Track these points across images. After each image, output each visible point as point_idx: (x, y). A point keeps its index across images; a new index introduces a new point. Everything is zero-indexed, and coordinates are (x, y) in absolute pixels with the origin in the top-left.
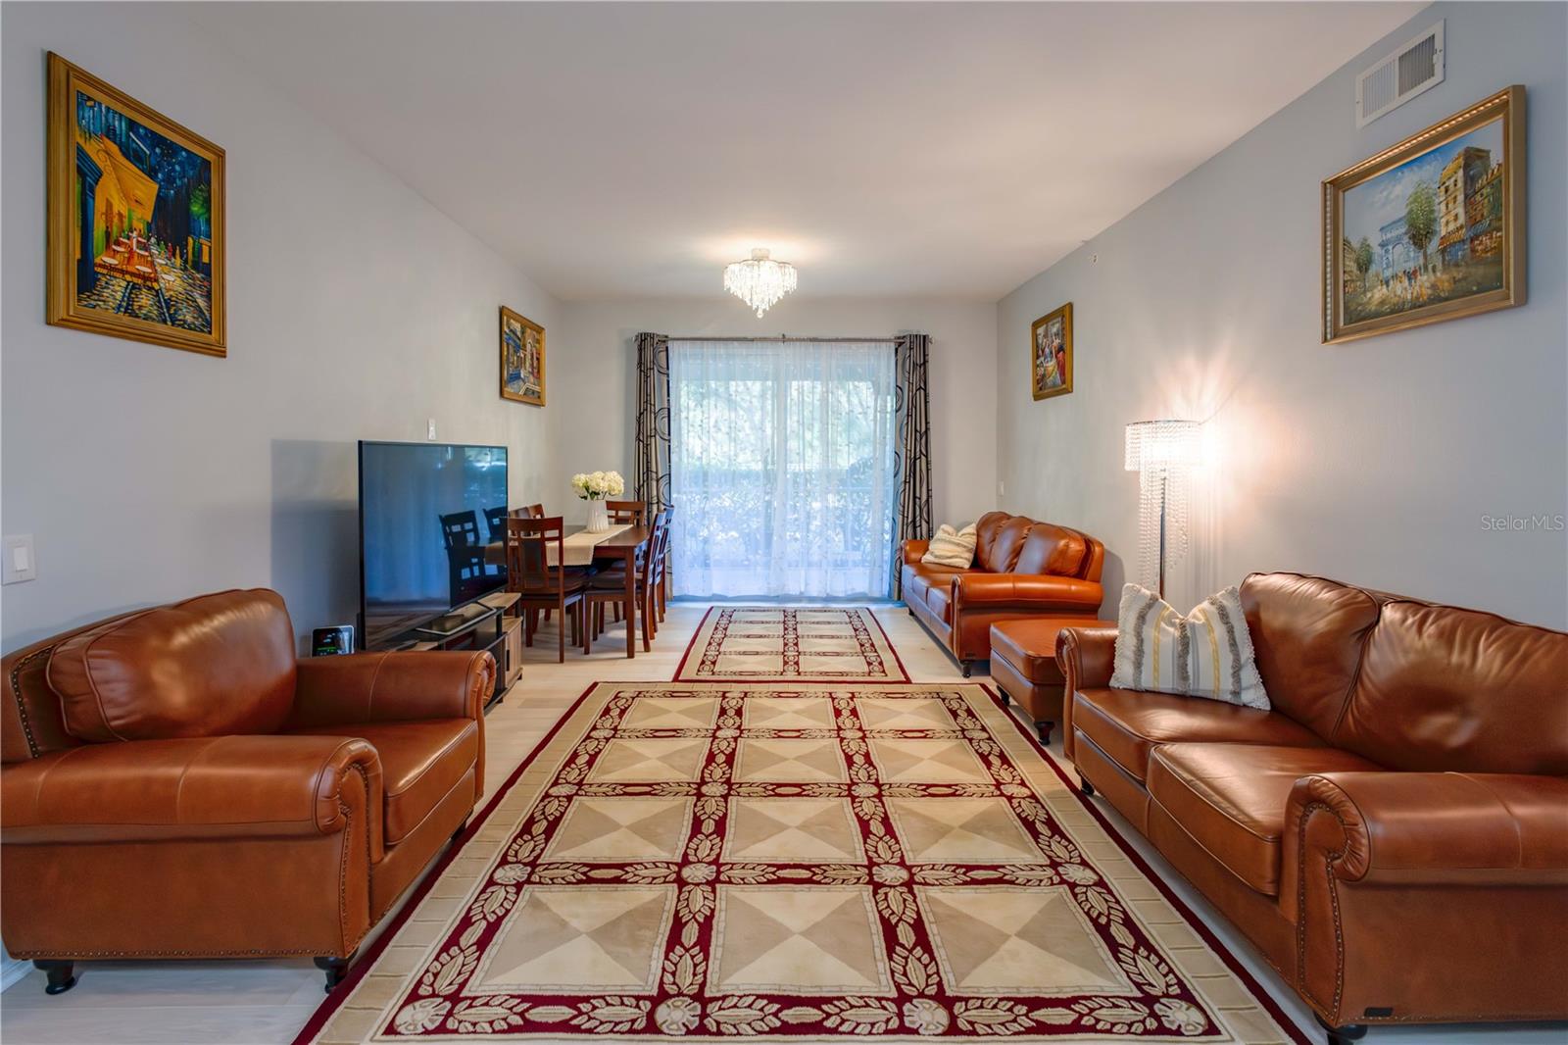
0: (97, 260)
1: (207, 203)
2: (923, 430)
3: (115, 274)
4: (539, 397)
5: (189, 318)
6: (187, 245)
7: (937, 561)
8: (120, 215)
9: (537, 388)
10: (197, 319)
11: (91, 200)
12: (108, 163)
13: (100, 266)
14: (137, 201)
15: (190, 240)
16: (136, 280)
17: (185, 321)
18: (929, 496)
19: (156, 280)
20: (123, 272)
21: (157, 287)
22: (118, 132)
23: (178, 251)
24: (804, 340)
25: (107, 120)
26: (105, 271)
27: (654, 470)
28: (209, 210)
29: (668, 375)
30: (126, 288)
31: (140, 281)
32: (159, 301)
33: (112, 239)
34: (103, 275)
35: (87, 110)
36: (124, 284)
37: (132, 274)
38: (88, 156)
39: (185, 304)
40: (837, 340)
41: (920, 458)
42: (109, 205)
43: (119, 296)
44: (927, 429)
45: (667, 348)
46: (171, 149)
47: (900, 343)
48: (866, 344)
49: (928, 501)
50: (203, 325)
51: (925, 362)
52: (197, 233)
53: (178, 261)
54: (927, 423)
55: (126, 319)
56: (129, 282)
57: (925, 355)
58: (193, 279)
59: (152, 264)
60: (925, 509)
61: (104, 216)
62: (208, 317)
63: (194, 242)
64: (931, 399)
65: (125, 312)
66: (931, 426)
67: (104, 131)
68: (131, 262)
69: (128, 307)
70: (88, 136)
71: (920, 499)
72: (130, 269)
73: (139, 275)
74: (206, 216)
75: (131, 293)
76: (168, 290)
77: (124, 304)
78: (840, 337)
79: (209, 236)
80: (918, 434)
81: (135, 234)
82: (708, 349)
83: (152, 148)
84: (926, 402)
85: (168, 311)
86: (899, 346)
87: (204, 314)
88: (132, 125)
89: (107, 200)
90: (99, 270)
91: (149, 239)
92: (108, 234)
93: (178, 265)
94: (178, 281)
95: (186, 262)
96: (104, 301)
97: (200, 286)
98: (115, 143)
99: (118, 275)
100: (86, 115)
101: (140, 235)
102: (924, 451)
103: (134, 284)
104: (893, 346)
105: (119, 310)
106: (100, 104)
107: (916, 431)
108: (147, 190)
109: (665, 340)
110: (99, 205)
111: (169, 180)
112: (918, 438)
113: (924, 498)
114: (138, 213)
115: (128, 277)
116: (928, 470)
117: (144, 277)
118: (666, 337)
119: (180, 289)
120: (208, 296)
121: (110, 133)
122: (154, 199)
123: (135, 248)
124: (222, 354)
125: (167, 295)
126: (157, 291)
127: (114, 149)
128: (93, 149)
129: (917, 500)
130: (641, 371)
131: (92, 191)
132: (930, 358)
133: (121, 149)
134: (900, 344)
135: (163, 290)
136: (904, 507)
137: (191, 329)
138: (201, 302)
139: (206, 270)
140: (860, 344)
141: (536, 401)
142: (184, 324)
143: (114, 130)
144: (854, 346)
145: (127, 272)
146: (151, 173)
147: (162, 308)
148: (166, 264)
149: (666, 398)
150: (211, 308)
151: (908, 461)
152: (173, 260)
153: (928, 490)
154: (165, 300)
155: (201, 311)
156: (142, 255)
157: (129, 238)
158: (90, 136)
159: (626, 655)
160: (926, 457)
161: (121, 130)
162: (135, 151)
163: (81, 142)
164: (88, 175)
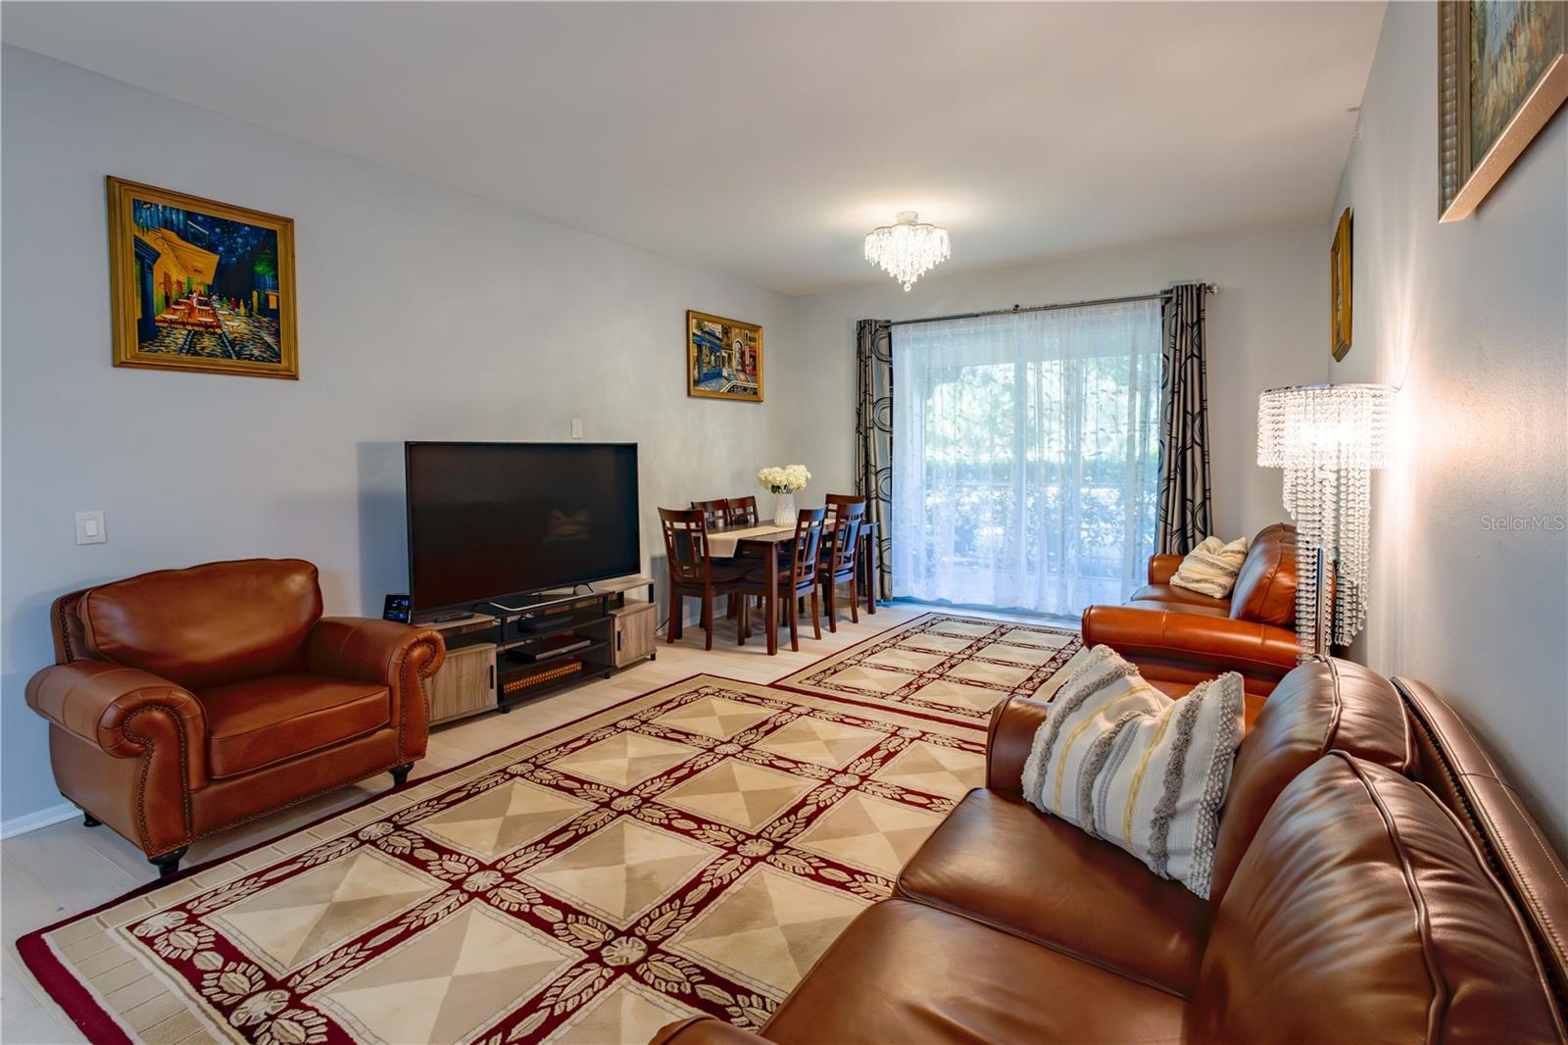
0: (158, 318)
1: (274, 264)
2: (1197, 409)
3: (176, 326)
4: (755, 393)
5: (256, 352)
6: (252, 297)
7: (1183, 584)
8: (180, 283)
9: (752, 385)
10: (265, 353)
11: (150, 275)
12: (166, 246)
13: (161, 321)
14: (196, 270)
15: (255, 294)
16: (197, 329)
17: (252, 355)
18: (1205, 499)
19: (220, 327)
20: (184, 324)
21: (218, 331)
22: (175, 222)
23: (242, 303)
24: (1039, 309)
25: (163, 214)
26: (166, 325)
27: (873, 464)
28: (276, 268)
29: (891, 363)
30: (188, 335)
31: (201, 329)
32: (223, 342)
33: (171, 302)
34: (164, 328)
35: (144, 211)
36: (186, 332)
37: (193, 325)
38: (147, 246)
39: (251, 342)
40: (1083, 304)
41: (1192, 447)
42: (167, 277)
43: (181, 341)
44: (1203, 409)
45: (890, 334)
46: (230, 228)
47: (1167, 297)
48: (1121, 305)
49: (1203, 504)
50: (271, 357)
51: (1200, 320)
52: (263, 287)
53: (242, 310)
54: (1202, 401)
55: (189, 358)
56: (190, 331)
57: (1199, 311)
58: (259, 322)
59: (214, 315)
60: (1199, 515)
61: (162, 286)
62: (277, 350)
63: (259, 294)
64: (1209, 368)
65: (188, 352)
66: (1210, 404)
67: (161, 223)
68: (192, 315)
69: (191, 348)
70: (145, 229)
71: (1192, 501)
72: (190, 321)
73: (200, 325)
74: (273, 273)
75: (193, 338)
76: (231, 333)
77: (187, 347)
78: (1086, 299)
79: (276, 288)
80: (1189, 417)
81: (195, 295)
82: (932, 330)
83: (212, 229)
84: (1201, 374)
85: (233, 349)
86: (1166, 303)
87: (272, 348)
88: (189, 215)
89: (165, 273)
90: (160, 324)
91: (210, 297)
92: (167, 298)
93: (243, 314)
94: (243, 325)
95: (251, 309)
96: (166, 347)
97: (267, 327)
98: (172, 230)
99: (179, 326)
100: (143, 215)
101: (200, 295)
102: (1198, 439)
103: (196, 331)
104: (1158, 303)
105: (181, 351)
106: (157, 206)
107: (1185, 412)
108: (207, 263)
109: (887, 325)
110: (158, 277)
111: (230, 251)
112: (1189, 422)
113: (1199, 500)
114: (197, 279)
115: (189, 328)
116: (1203, 463)
117: (206, 326)
118: (889, 322)
119: (246, 331)
120: (277, 334)
121: (168, 224)
122: (215, 266)
123: (195, 305)
124: (295, 377)
125: (231, 337)
126: (220, 335)
127: (172, 235)
128: (149, 239)
129: (1189, 503)
130: (861, 360)
131: (151, 268)
132: (1207, 315)
133: (178, 235)
134: (1168, 300)
135: (227, 334)
136: (1167, 511)
137: (259, 360)
138: (269, 339)
139: (275, 314)
140: (1112, 306)
141: (754, 398)
142: (251, 357)
143: (172, 222)
144: (1105, 308)
145: (188, 324)
146: (211, 248)
147: (226, 347)
148: (230, 314)
149: (888, 387)
150: (280, 343)
151: (1173, 451)
152: (237, 310)
153: (1204, 490)
154: (229, 342)
155: (269, 346)
156: (202, 310)
157: (188, 298)
158: (148, 230)
159: (765, 650)
160: (1202, 446)
161: (179, 220)
162: (193, 234)
163: (139, 235)
164: (146, 258)
